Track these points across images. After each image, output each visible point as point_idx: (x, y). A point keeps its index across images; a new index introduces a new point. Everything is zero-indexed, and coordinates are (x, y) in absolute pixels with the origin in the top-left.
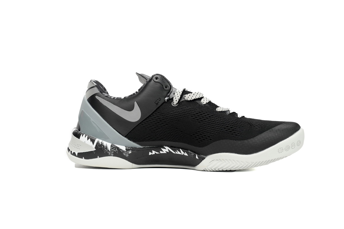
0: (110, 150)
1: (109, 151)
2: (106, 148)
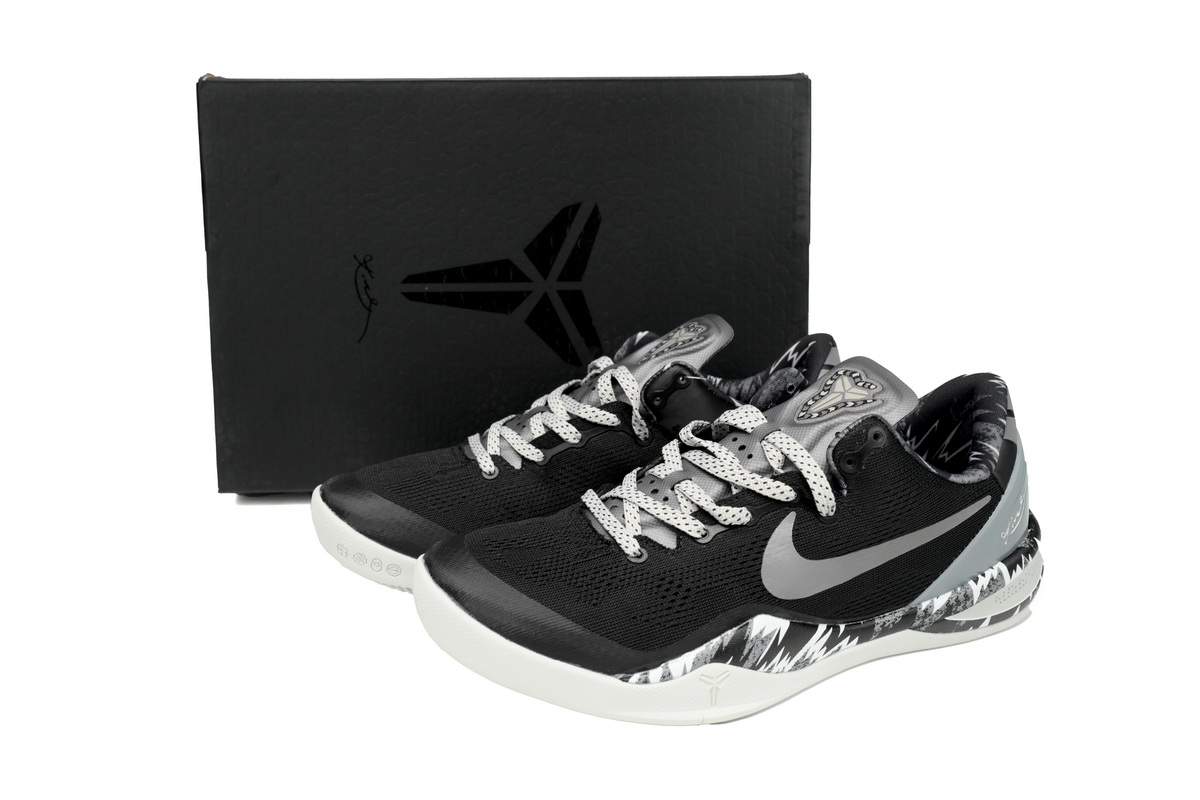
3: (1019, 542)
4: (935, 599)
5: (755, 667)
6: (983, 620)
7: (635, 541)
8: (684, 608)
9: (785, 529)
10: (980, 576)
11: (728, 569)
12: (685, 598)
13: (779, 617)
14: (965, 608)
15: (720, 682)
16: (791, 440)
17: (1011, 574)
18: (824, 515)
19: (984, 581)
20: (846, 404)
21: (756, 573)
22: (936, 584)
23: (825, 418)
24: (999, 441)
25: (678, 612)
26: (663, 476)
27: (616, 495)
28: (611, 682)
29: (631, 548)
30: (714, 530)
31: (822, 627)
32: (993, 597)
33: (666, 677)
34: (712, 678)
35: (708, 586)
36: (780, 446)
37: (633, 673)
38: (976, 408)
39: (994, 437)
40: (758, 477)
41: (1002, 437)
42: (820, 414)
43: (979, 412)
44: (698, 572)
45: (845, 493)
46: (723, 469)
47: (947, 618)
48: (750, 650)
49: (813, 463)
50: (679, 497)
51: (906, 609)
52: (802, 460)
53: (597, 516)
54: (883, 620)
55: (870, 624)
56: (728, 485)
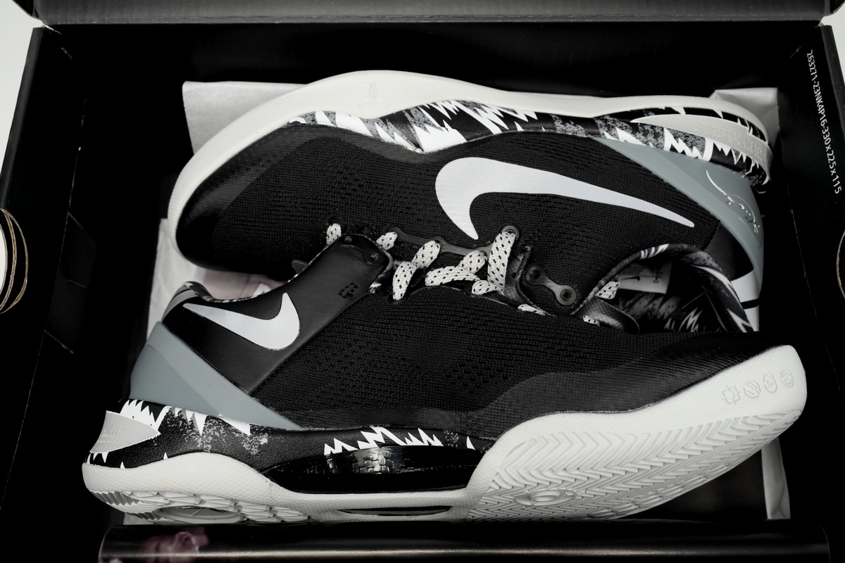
0: (201, 433)
1: (198, 434)
2: (192, 426)
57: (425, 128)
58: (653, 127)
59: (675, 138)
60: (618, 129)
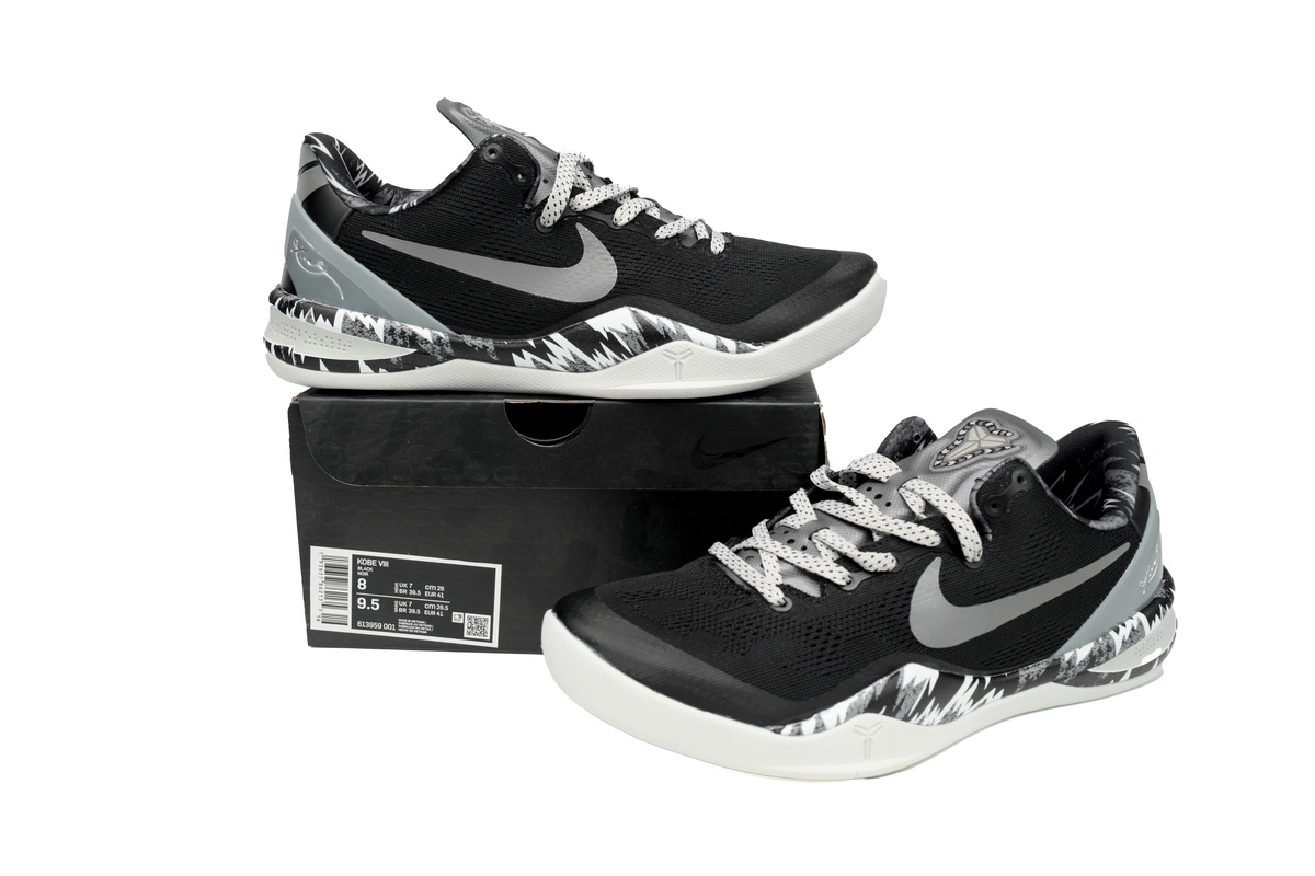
3: (1156, 592)
4: (1078, 650)
5: (907, 719)
6: (1123, 673)
7: (779, 590)
8: (834, 656)
9: (931, 575)
10: (1120, 626)
11: (876, 616)
12: (835, 646)
13: (928, 666)
14: (1107, 659)
15: (873, 734)
16: (931, 486)
17: (1150, 625)
18: (970, 560)
19: (1125, 632)
20: (983, 451)
21: (904, 621)
22: (1078, 634)
23: (962, 465)
24: (1134, 488)
25: (829, 660)
26: (797, 527)
27: (750, 546)
28: (763, 734)
29: (775, 596)
30: (859, 578)
31: (969, 679)
32: (1134, 647)
33: (820, 728)
34: (865, 729)
35: (857, 634)
36: (920, 492)
37: (784, 724)
38: (1106, 456)
39: (1128, 483)
40: (901, 522)
41: (1137, 483)
42: (957, 462)
43: (1110, 459)
44: (845, 619)
45: (990, 537)
46: (862, 516)
47: (1090, 670)
48: (903, 700)
49: (957, 507)
50: (818, 545)
51: (1050, 660)
52: (945, 504)
53: (731, 567)
54: (1027, 672)
55: (1015, 675)
56: (868, 532)
57: (627, 328)
58: (394, 343)
59: (373, 330)
60: (430, 340)
